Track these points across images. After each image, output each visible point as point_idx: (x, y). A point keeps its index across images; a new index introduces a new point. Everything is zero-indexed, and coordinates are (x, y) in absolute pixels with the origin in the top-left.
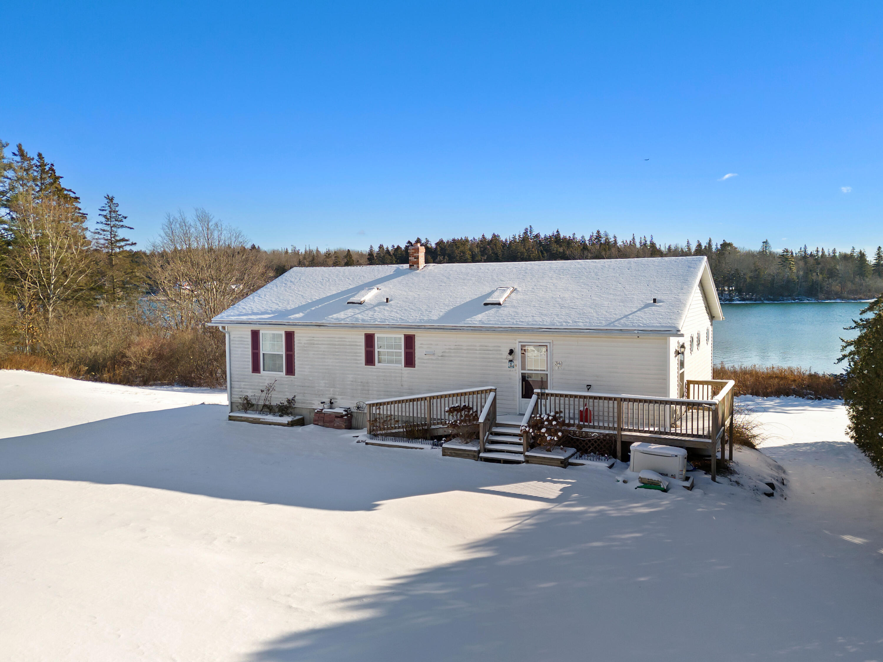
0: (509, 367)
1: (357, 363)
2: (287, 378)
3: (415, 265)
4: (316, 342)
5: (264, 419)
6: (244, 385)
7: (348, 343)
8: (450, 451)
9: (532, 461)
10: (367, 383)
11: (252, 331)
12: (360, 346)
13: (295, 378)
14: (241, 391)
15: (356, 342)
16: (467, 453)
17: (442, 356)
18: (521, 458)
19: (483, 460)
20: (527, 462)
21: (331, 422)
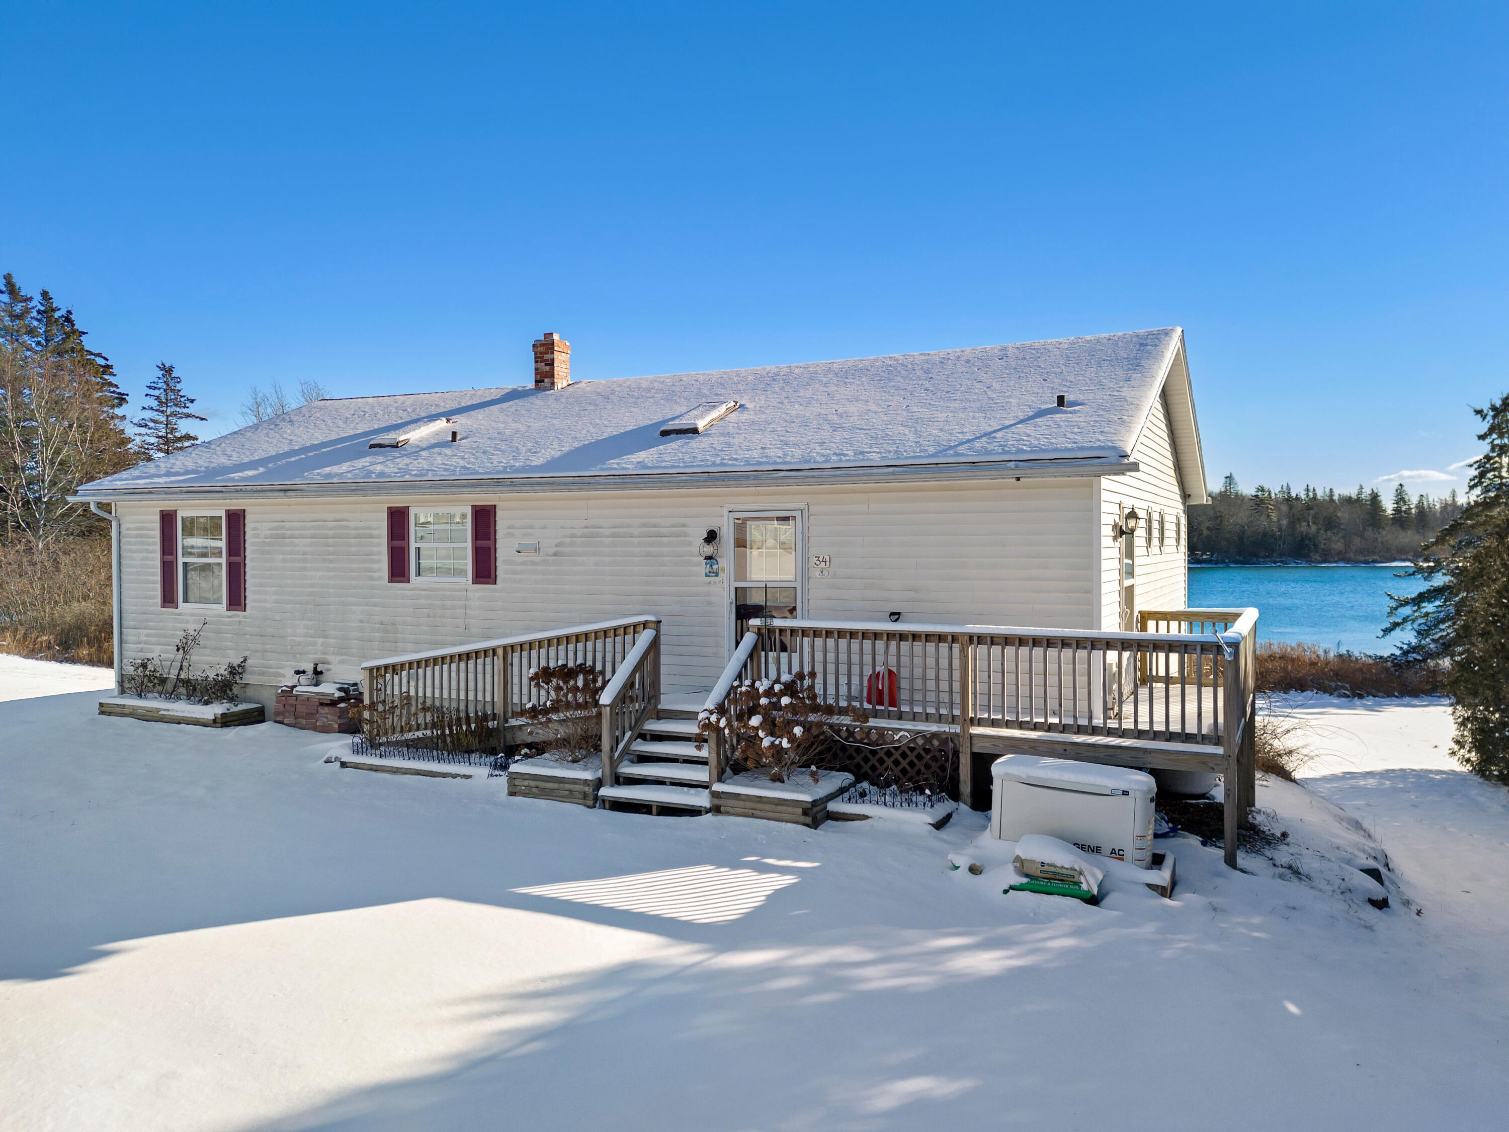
0: (706, 576)
1: (372, 579)
2: (230, 617)
3: (546, 380)
4: (288, 533)
5: (168, 710)
6: (147, 636)
7: (353, 532)
8: (526, 783)
9: (728, 809)
10: (393, 624)
11: (161, 512)
12: (378, 537)
13: (245, 617)
14: (141, 650)
15: (370, 528)
16: (567, 786)
17: (555, 555)
18: (701, 799)
19: (607, 806)
20: (716, 810)
21: (310, 715)
